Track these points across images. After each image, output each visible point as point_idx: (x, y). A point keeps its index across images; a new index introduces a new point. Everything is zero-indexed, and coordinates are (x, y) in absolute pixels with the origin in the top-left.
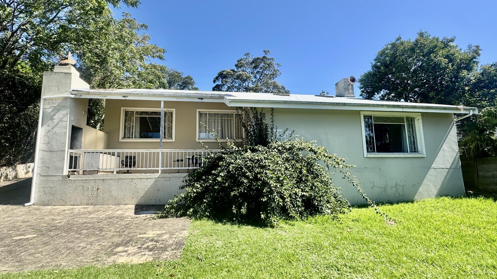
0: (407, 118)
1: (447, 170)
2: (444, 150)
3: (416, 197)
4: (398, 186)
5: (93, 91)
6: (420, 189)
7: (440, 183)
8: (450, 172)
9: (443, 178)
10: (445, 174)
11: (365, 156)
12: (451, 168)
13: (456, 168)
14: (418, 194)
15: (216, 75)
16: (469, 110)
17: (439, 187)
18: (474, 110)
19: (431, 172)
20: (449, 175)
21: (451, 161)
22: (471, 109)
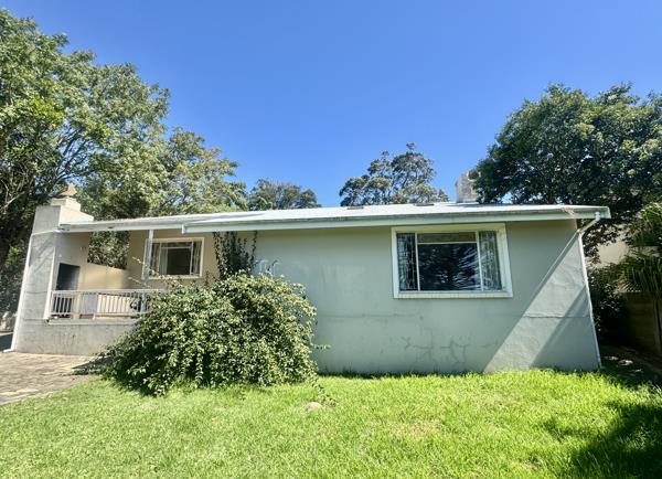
0: (482, 234)
1: (558, 321)
2: (552, 285)
3: (489, 366)
4: (454, 346)
5: (97, 223)
6: (500, 352)
7: (543, 343)
8: (566, 324)
9: (548, 335)
10: (553, 328)
11: (396, 296)
12: (566, 317)
13: (579, 316)
14: (494, 361)
15: (343, 185)
16: (594, 211)
17: (538, 350)
18: (602, 211)
19: (523, 323)
20: (562, 330)
21: (569, 304)
22: (597, 210)
